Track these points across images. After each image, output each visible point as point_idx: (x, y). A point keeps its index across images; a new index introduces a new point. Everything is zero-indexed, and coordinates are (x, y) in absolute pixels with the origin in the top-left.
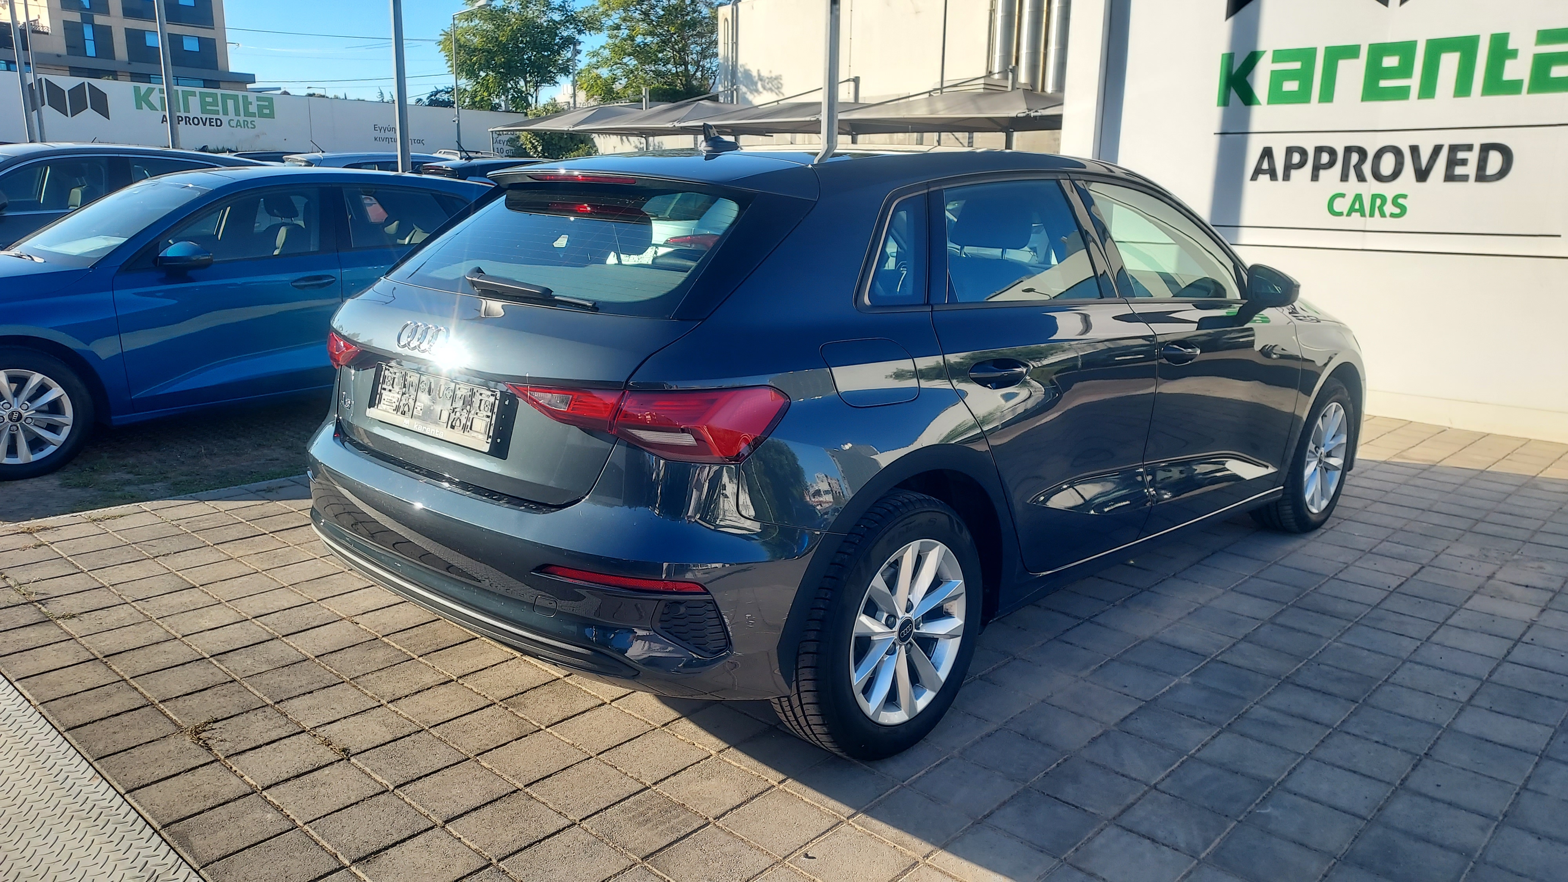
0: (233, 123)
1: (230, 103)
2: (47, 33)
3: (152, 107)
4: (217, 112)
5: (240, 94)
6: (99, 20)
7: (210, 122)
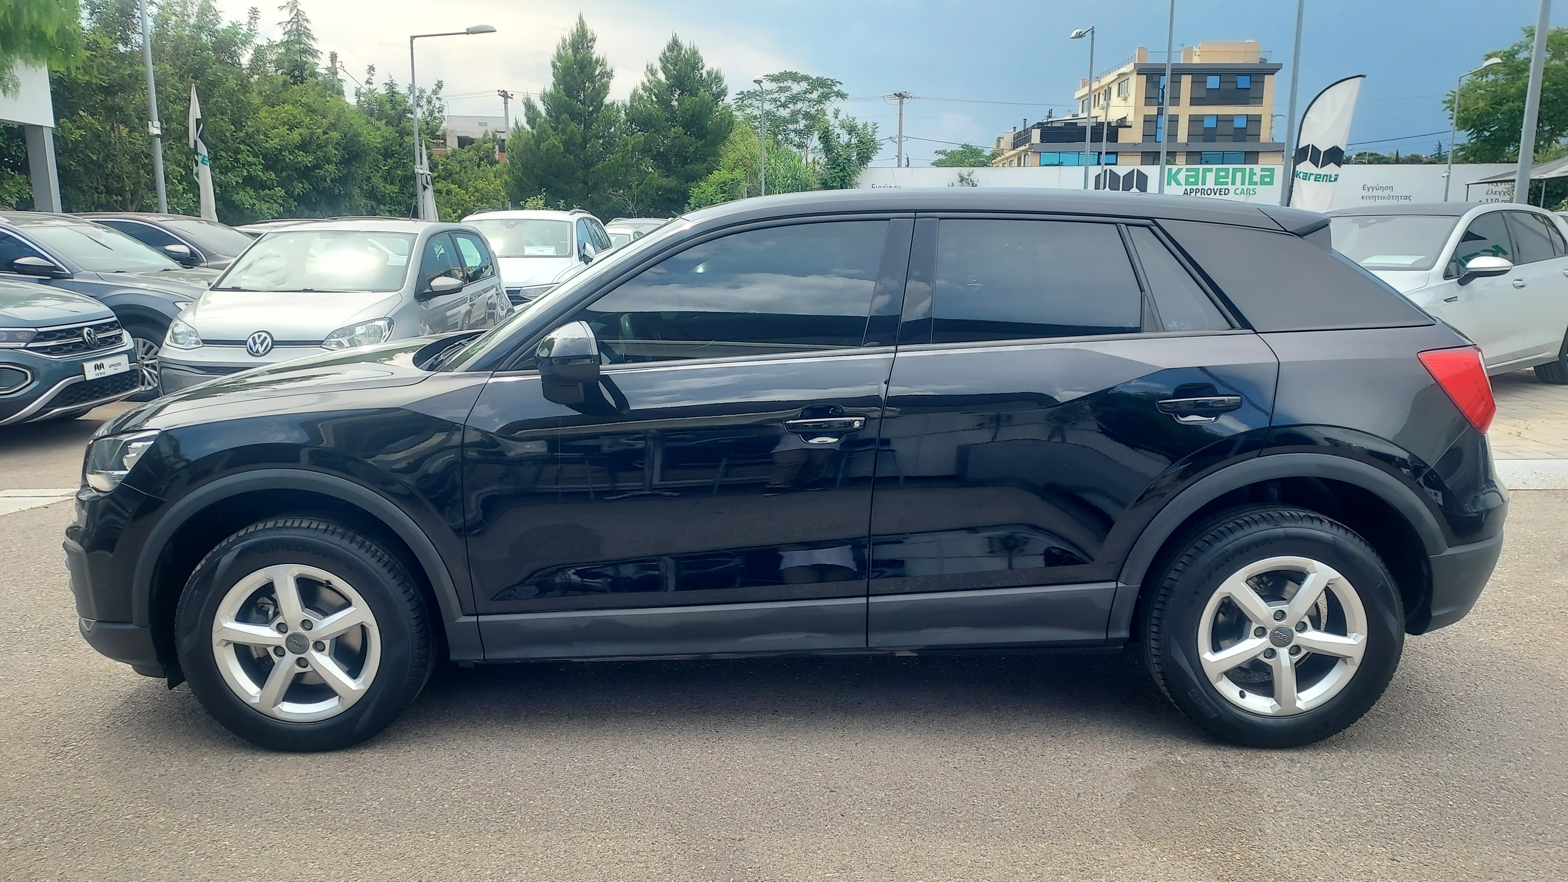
0: (1238, 192)
1: (1239, 175)
2: (1130, 127)
3: (1178, 184)
4: (1227, 184)
5: (1248, 167)
6: (1172, 110)
7: (1220, 191)
